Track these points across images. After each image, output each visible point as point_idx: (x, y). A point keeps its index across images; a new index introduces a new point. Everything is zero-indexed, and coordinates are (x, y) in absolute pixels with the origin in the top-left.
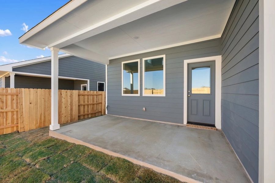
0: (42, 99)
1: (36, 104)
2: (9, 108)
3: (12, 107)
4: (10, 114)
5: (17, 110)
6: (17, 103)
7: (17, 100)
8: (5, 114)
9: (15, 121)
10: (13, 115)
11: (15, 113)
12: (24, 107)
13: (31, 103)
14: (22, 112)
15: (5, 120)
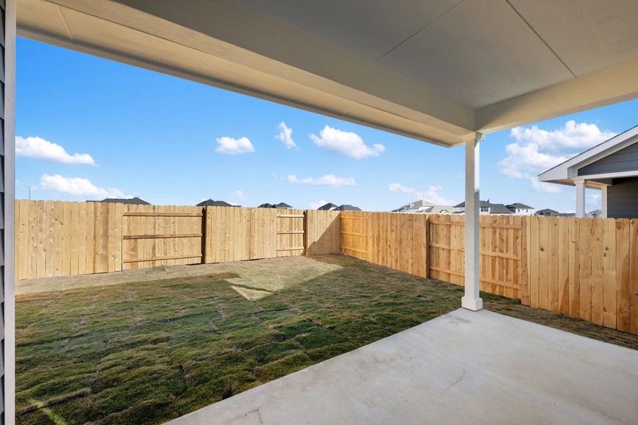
0: (570, 242)
1: (554, 254)
3: (515, 252)
4: (511, 264)
8: (505, 261)
10: (516, 267)
12: (528, 256)
13: (542, 250)
14: (526, 265)
15: (505, 271)
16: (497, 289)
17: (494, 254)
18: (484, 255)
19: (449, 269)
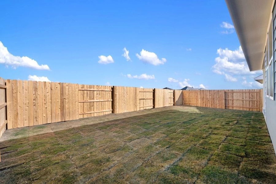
2: (255, 99)
3: (257, 99)
4: (256, 102)
5: (259, 100)
6: (259, 97)
7: (259, 95)
8: (253, 101)
9: (258, 106)
10: (257, 103)
11: (258, 102)
15: (253, 104)
16: (251, 109)
17: (250, 100)
18: (246, 100)
19: (233, 105)
